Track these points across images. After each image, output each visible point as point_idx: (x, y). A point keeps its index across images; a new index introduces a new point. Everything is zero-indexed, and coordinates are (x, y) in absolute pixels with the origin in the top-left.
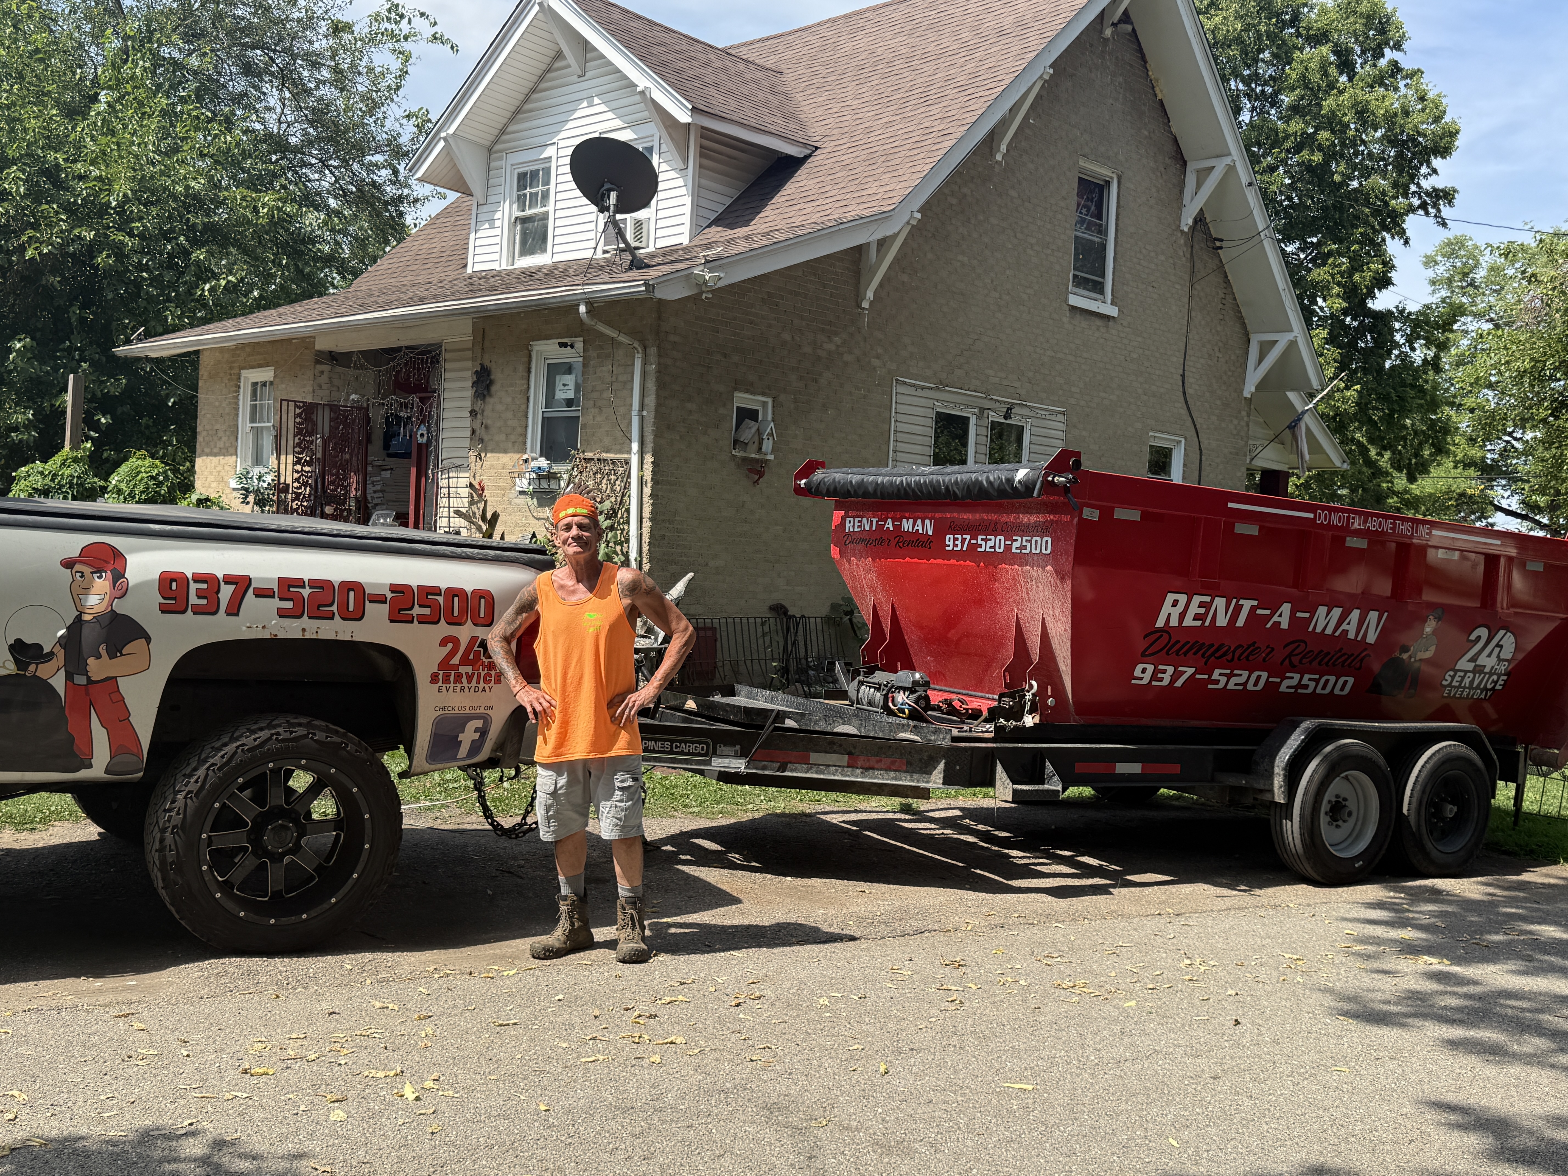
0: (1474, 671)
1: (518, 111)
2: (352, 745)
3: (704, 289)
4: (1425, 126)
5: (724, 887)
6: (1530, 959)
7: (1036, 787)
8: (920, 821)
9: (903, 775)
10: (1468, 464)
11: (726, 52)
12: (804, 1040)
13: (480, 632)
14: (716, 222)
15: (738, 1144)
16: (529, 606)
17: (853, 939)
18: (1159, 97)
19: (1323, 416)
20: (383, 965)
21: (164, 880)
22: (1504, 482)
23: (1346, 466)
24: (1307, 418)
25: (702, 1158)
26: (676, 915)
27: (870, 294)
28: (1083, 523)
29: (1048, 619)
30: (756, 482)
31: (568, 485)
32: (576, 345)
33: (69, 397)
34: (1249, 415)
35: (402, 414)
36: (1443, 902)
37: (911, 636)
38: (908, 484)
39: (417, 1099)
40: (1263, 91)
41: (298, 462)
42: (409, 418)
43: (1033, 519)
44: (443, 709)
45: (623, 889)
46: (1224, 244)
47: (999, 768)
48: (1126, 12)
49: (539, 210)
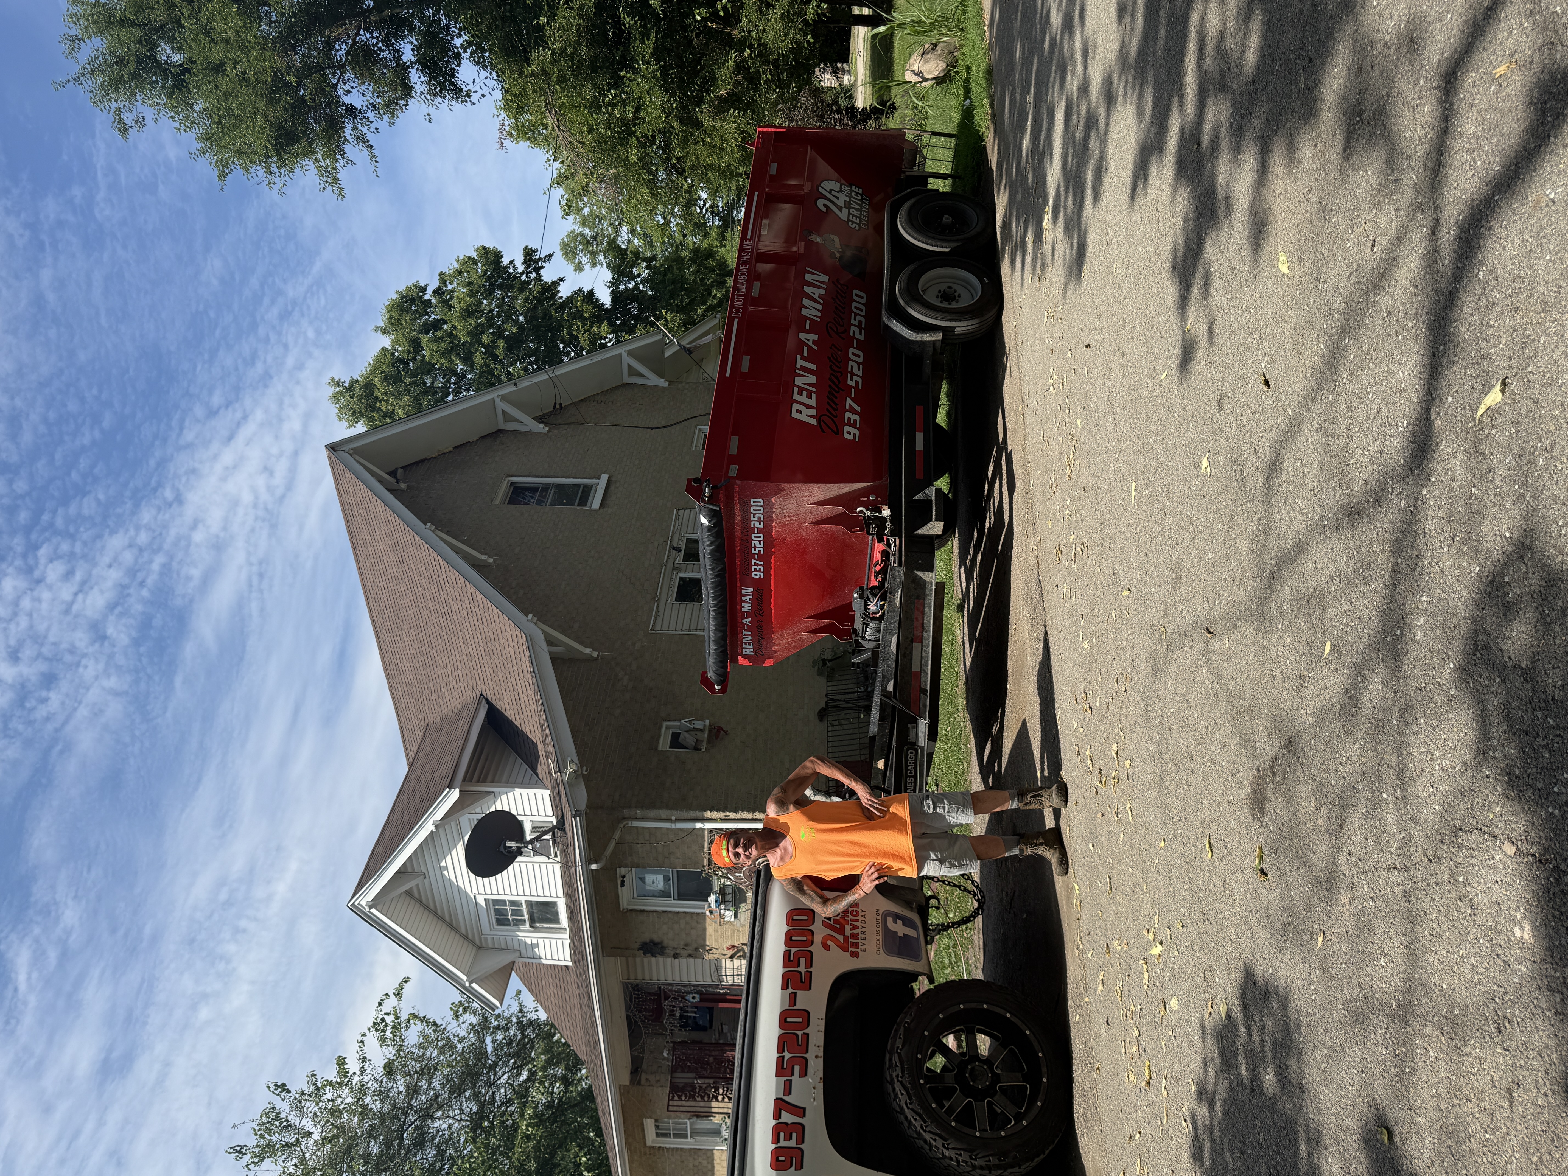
0: (849, 208)
1: (450, 926)
2: (906, 1018)
3: (579, 773)
4: (479, 271)
5: (1015, 734)
7: (934, 505)
8: (969, 596)
9: (927, 601)
10: (722, 237)
11: (411, 766)
12: (1111, 654)
14: (534, 769)
15: (1180, 690)
16: (798, 884)
17: (1045, 631)
18: (451, 449)
19: (684, 333)
20: (1076, 990)
21: (1012, 1167)
22: (735, 212)
23: (718, 316)
24: (684, 343)
25: (1190, 716)
26: (1035, 767)
27: (588, 651)
28: (740, 476)
29: (812, 500)
30: (726, 732)
31: (730, 879)
32: (623, 873)
34: (682, 382)
35: (678, 1015)
36: (1010, 220)
37: (829, 604)
38: (715, 606)
39: (1161, 943)
40: (454, 383)
41: (716, 1098)
42: (681, 1009)
43: (738, 512)
44: (878, 948)
45: (1012, 805)
46: (558, 402)
47: (920, 532)
48: (389, 474)
49: (524, 908)
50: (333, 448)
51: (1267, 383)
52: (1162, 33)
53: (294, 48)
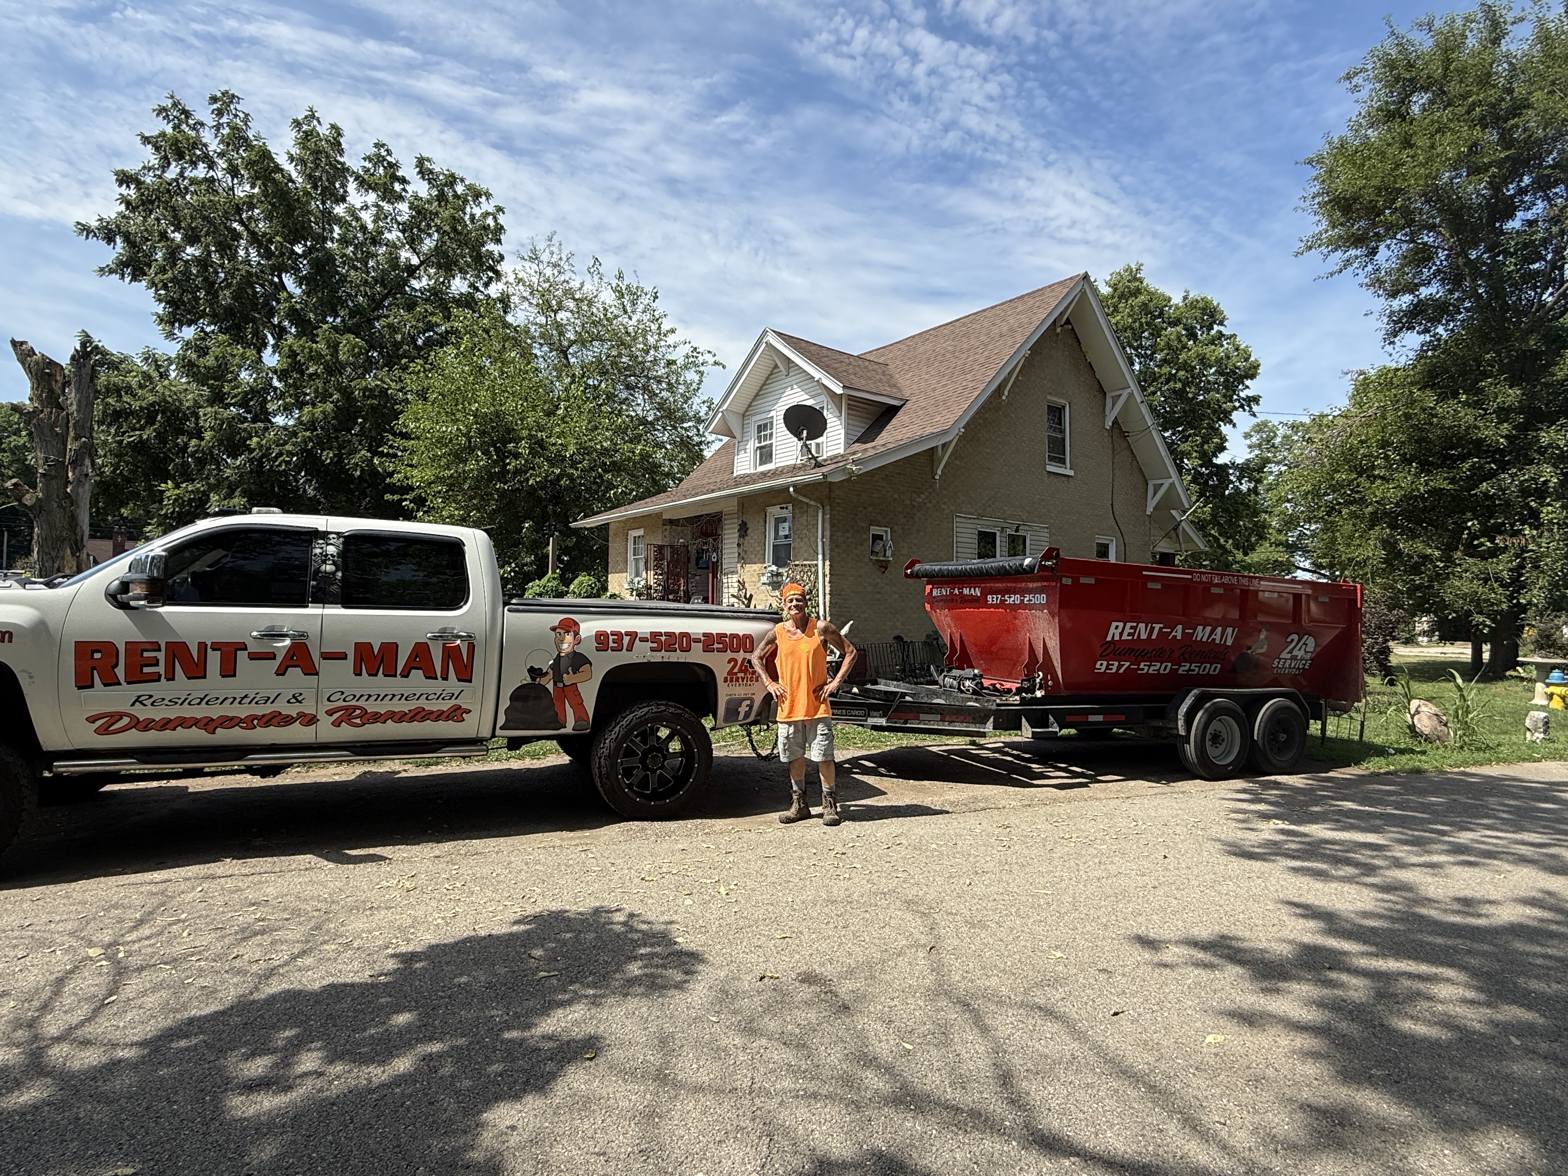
0: (1291, 659)
1: (757, 395)
2: (687, 714)
3: (852, 475)
4: (1239, 364)
5: (877, 786)
6: (1338, 821)
7: (1045, 730)
8: (982, 750)
9: (971, 725)
10: (1278, 544)
11: (859, 357)
12: (924, 867)
13: (748, 656)
14: (857, 441)
15: (893, 921)
16: (772, 641)
17: (948, 812)
18: (1089, 361)
19: (1192, 522)
21: (601, 783)
22: (1300, 553)
23: (1207, 549)
24: (1183, 524)
26: (853, 801)
27: (939, 472)
28: (1063, 586)
29: (1047, 639)
30: (884, 572)
32: (789, 508)
33: (550, 548)
34: (1150, 524)
35: (704, 548)
36: (1280, 789)
37: (971, 650)
38: (965, 570)
39: (727, 894)
40: (1145, 353)
41: (656, 574)
42: (708, 549)
43: (1035, 585)
44: (731, 695)
45: (825, 788)
46: (1130, 434)
47: (1024, 720)
48: (1068, 319)
49: (768, 442)
50: (1086, 277)
51: (1116, 1014)
52: (1440, 940)
53: (1427, 202)
